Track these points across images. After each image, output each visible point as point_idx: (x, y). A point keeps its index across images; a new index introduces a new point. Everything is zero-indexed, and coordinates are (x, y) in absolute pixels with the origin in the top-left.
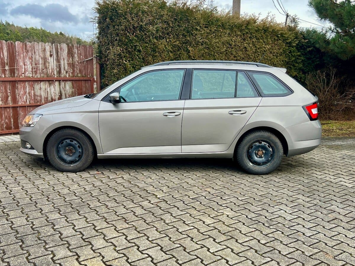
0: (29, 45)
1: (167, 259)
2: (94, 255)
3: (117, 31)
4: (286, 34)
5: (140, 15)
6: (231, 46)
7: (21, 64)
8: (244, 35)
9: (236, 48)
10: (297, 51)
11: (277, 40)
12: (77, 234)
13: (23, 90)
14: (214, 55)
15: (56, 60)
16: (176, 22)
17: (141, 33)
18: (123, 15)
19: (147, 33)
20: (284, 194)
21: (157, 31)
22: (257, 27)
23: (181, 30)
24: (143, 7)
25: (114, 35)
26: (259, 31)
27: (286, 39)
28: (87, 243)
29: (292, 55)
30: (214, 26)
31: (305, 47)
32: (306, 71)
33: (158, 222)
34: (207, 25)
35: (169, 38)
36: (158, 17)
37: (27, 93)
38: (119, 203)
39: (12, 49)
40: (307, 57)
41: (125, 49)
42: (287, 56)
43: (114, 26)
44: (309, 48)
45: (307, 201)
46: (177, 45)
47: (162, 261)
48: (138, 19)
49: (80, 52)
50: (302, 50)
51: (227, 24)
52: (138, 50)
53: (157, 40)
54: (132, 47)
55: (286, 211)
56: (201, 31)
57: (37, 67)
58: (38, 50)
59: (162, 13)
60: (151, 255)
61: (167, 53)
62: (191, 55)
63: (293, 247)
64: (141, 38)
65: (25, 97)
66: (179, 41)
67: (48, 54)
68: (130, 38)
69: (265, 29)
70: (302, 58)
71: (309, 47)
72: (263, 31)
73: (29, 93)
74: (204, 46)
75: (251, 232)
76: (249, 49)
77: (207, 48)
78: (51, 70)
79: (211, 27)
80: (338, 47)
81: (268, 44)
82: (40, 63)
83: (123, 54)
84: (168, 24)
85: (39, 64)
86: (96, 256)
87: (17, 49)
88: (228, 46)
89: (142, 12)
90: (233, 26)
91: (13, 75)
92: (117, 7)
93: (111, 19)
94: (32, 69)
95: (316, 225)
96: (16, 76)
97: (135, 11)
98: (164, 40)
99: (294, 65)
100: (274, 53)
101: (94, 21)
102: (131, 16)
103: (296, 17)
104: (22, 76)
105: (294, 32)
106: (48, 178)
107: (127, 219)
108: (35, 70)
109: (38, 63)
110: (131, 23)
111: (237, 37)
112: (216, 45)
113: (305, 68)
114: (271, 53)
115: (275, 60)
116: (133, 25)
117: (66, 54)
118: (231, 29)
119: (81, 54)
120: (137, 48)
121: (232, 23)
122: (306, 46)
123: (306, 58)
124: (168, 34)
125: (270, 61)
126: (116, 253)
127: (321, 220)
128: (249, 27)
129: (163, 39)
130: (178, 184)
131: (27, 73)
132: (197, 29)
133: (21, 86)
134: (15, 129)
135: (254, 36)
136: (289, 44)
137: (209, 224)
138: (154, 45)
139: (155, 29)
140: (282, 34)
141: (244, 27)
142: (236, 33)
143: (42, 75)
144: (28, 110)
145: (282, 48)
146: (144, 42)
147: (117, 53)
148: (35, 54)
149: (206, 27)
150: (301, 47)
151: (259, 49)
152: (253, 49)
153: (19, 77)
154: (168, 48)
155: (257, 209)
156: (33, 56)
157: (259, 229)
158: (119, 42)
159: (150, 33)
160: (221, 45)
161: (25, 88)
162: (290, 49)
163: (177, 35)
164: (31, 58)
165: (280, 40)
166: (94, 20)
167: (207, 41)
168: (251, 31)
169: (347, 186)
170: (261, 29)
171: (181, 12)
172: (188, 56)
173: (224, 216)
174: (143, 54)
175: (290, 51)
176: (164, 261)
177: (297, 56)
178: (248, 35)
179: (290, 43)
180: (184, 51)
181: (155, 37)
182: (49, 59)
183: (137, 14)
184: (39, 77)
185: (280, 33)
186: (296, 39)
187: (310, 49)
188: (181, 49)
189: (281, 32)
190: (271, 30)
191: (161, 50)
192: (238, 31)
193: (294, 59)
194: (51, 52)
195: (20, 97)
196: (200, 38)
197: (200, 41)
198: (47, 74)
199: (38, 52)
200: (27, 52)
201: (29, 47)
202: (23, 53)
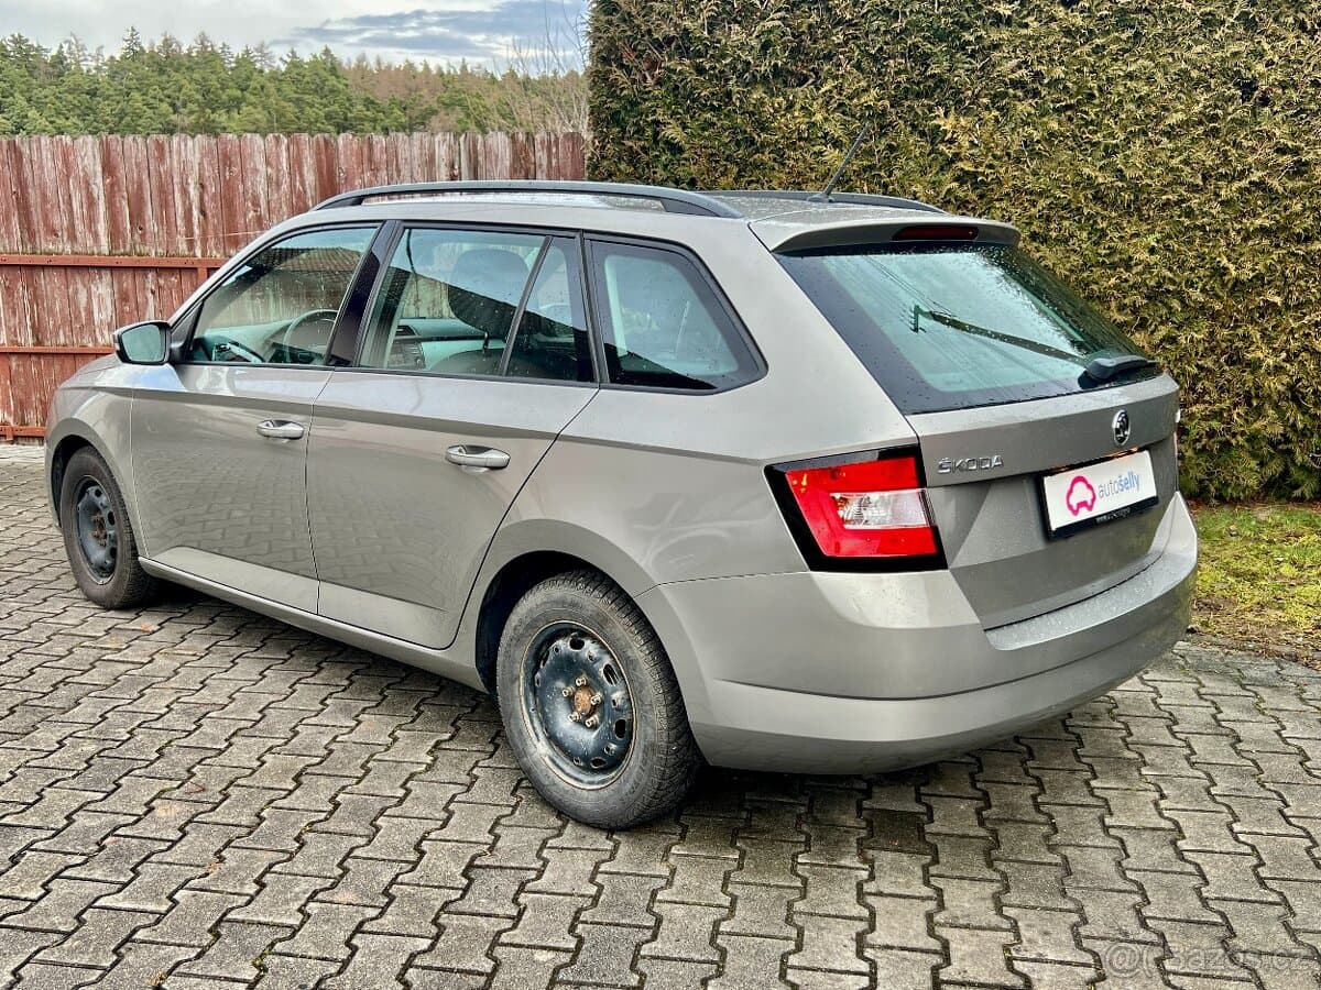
0: (379, 146)
21: (765, 46)
35: (834, 78)
39: (327, 162)
41: (612, 140)
49: (558, 163)
52: (667, 142)
53: (769, 90)
54: (643, 130)
58: (409, 161)
83: (603, 164)
87: (342, 160)
98: (806, 87)
124: (828, 58)
129: (803, 82)
139: (754, 42)
148: (399, 176)
154: (825, 124)
163: (874, 59)
174: (692, 161)
181: (754, 76)
188: (891, 125)
194: (452, 167)
199: (407, 167)
200: (375, 169)
201: (381, 153)
202: (363, 172)
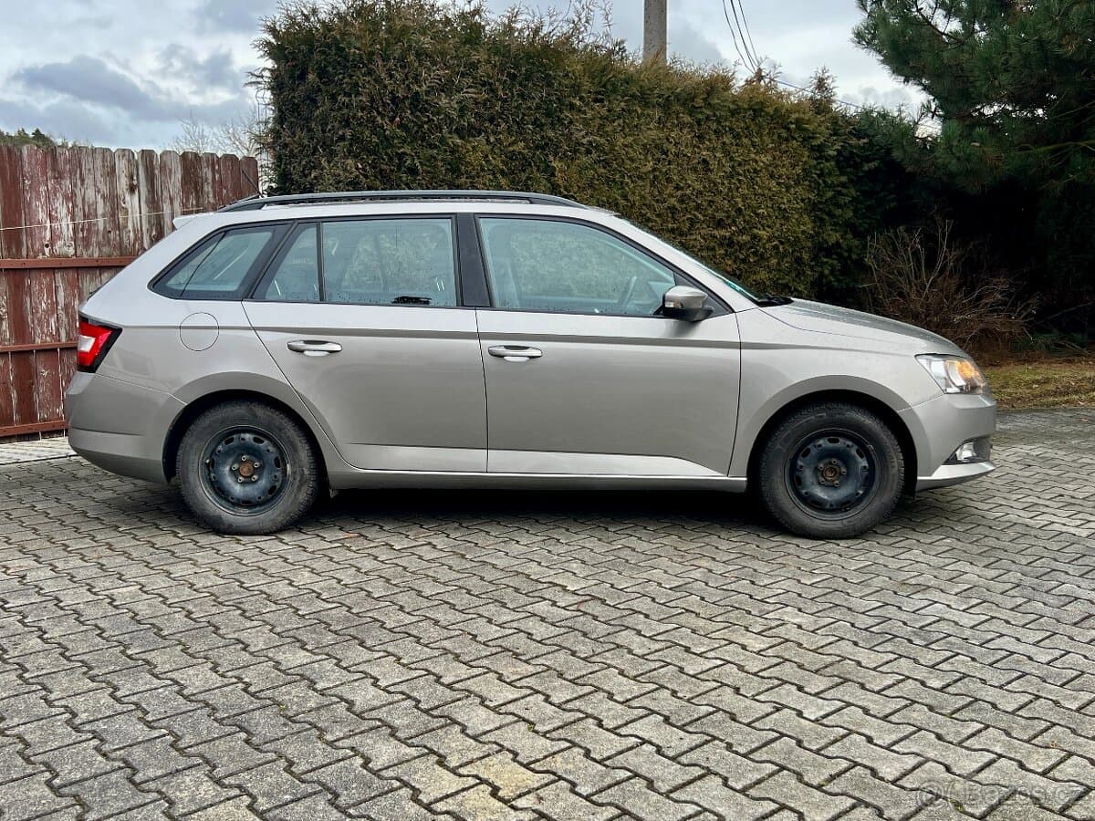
0: (62, 158)
1: (701, 746)
2: (484, 749)
3: (345, 111)
4: (808, 122)
5: (410, 64)
6: (668, 156)
7: (42, 215)
8: (699, 124)
9: (680, 161)
10: (838, 173)
11: (787, 140)
12: (396, 698)
13: (47, 300)
14: (622, 183)
15: (146, 202)
16: (513, 85)
17: (417, 117)
18: (362, 63)
19: (435, 119)
20: (917, 562)
21: (461, 110)
22: (734, 102)
23: (530, 108)
24: (419, 41)
25: (336, 124)
26: (739, 114)
27: (810, 138)
28: (443, 720)
29: (824, 182)
30: (619, 97)
31: (859, 160)
32: (862, 229)
33: (613, 654)
34: (599, 93)
35: (495, 133)
36: (462, 69)
37: (59, 308)
38: (467, 611)
39: (10, 170)
40: (862, 188)
41: (369, 165)
42: (813, 185)
43: (333, 97)
44: (868, 163)
45: (989, 578)
46: (520, 153)
47: (687, 752)
48: (406, 76)
49: (220, 177)
50: (849, 170)
51: (656, 92)
52: (408, 168)
53: (462, 138)
54: (391, 159)
55: (948, 606)
56: (585, 113)
57: (90, 224)
58: (92, 171)
59: (475, 58)
60: (646, 738)
61: (491, 177)
62: (560, 182)
63: (1023, 692)
64: (417, 132)
65: (52, 321)
66: (524, 140)
67: (123, 183)
68: (385, 131)
69: (756, 107)
70: (853, 192)
71: (868, 160)
72: (751, 112)
73: (66, 307)
74: (594, 156)
75: (887, 663)
76: (713, 164)
77: (603, 160)
78: (132, 234)
79: (609, 101)
80: (958, 159)
81: (764, 150)
82: (100, 211)
83: (364, 180)
84: (492, 91)
85: (96, 216)
86: (491, 752)
87: (26, 168)
88: (658, 155)
89: (418, 55)
90: (669, 96)
91: (14, 250)
92: (343, 40)
93: (322, 73)
94: (75, 230)
95: (1048, 634)
96: (24, 253)
97: (397, 50)
98: (482, 138)
99: (830, 211)
100: (780, 176)
101: (259, 83)
102: (385, 66)
103: (826, 75)
104: (44, 254)
105: (828, 116)
106: (203, 557)
107: (518, 651)
108: (83, 235)
109: (92, 211)
110: (385, 87)
111: (681, 129)
112: (627, 153)
113: (861, 221)
114: (772, 176)
115: (782, 198)
116: (391, 93)
117: (179, 185)
118: (666, 106)
119: (224, 183)
120: (405, 162)
121: (668, 89)
122: (858, 156)
123: (861, 192)
124: (491, 120)
125: (771, 200)
126: (544, 739)
127: (1054, 621)
128: (712, 102)
129: (480, 134)
130: (607, 554)
131: (60, 243)
132: (572, 106)
133: (41, 283)
134: (23, 421)
135: (727, 129)
136: (818, 151)
137: (761, 651)
138: (453, 152)
139: (456, 106)
140: (798, 121)
141: (699, 102)
142: (678, 118)
143: (106, 250)
144: (62, 360)
145: (801, 163)
146: (424, 144)
147: (346, 177)
148: (82, 184)
149: (596, 100)
150: (847, 160)
151: (740, 165)
152: (724, 166)
153: (35, 257)
154: (493, 162)
155: (870, 605)
156: (78, 192)
157: (905, 654)
158: (351, 145)
159: (442, 116)
160: (640, 153)
161: (53, 291)
162: (822, 165)
163: (518, 123)
164: (70, 198)
165: (794, 138)
166: (260, 80)
167: (603, 141)
168: (717, 113)
169: (1074, 535)
170: (746, 106)
171: (529, 56)
172: (549, 185)
173: (789, 626)
174: (423, 182)
175: (821, 170)
176: (692, 749)
177: (838, 186)
178: (710, 123)
179: (820, 148)
180: (538, 170)
181: (457, 128)
182: (128, 198)
183: (402, 59)
184: (96, 255)
185: (793, 121)
186: (835, 138)
187: (872, 165)
188: (530, 164)
189: (797, 115)
190: (771, 110)
191: (473, 169)
192: (683, 113)
193: (830, 194)
194: (132, 178)
195: (39, 321)
196: (583, 133)
197: (585, 141)
198: (121, 246)
199: (92, 177)
200: (59, 177)
201: (65, 164)
202: (47, 180)
